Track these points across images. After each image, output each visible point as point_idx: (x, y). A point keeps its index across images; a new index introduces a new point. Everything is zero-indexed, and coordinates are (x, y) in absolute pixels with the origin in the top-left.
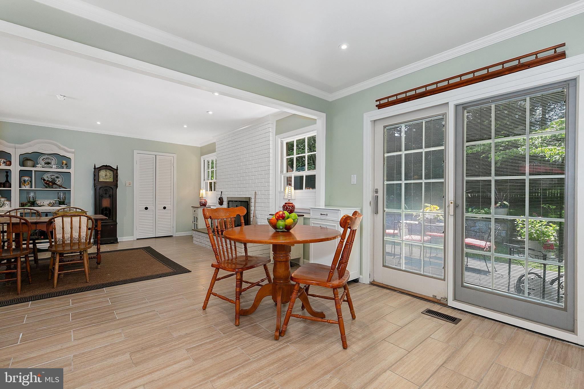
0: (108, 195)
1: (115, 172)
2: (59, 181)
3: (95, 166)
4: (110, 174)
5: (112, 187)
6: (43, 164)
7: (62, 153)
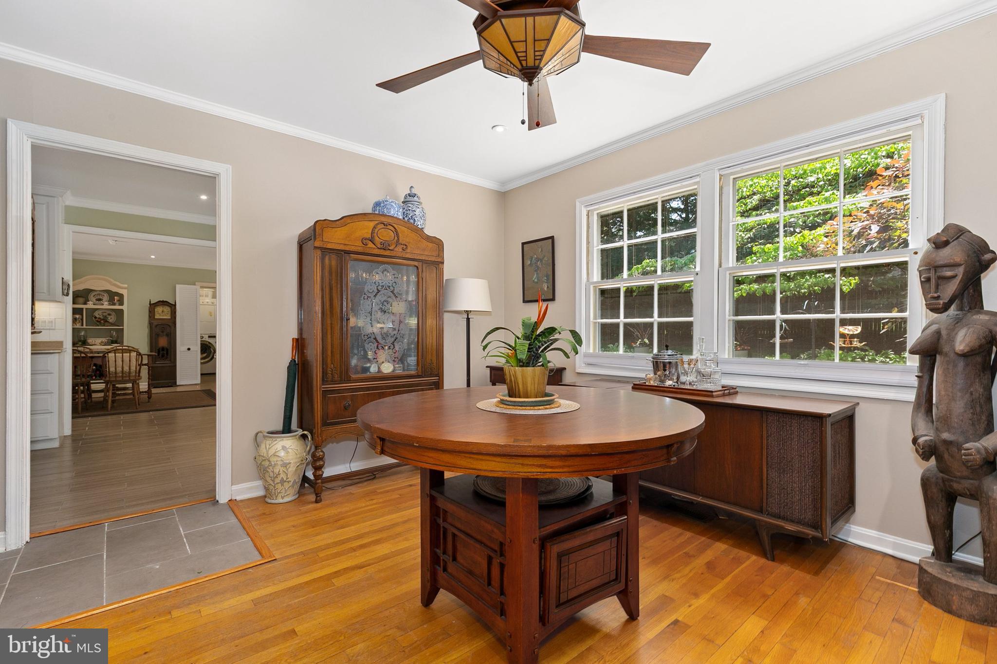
0: (165, 333)
1: (173, 307)
2: (111, 319)
3: (150, 302)
4: (167, 309)
5: (170, 324)
6: (95, 300)
7: (114, 289)
